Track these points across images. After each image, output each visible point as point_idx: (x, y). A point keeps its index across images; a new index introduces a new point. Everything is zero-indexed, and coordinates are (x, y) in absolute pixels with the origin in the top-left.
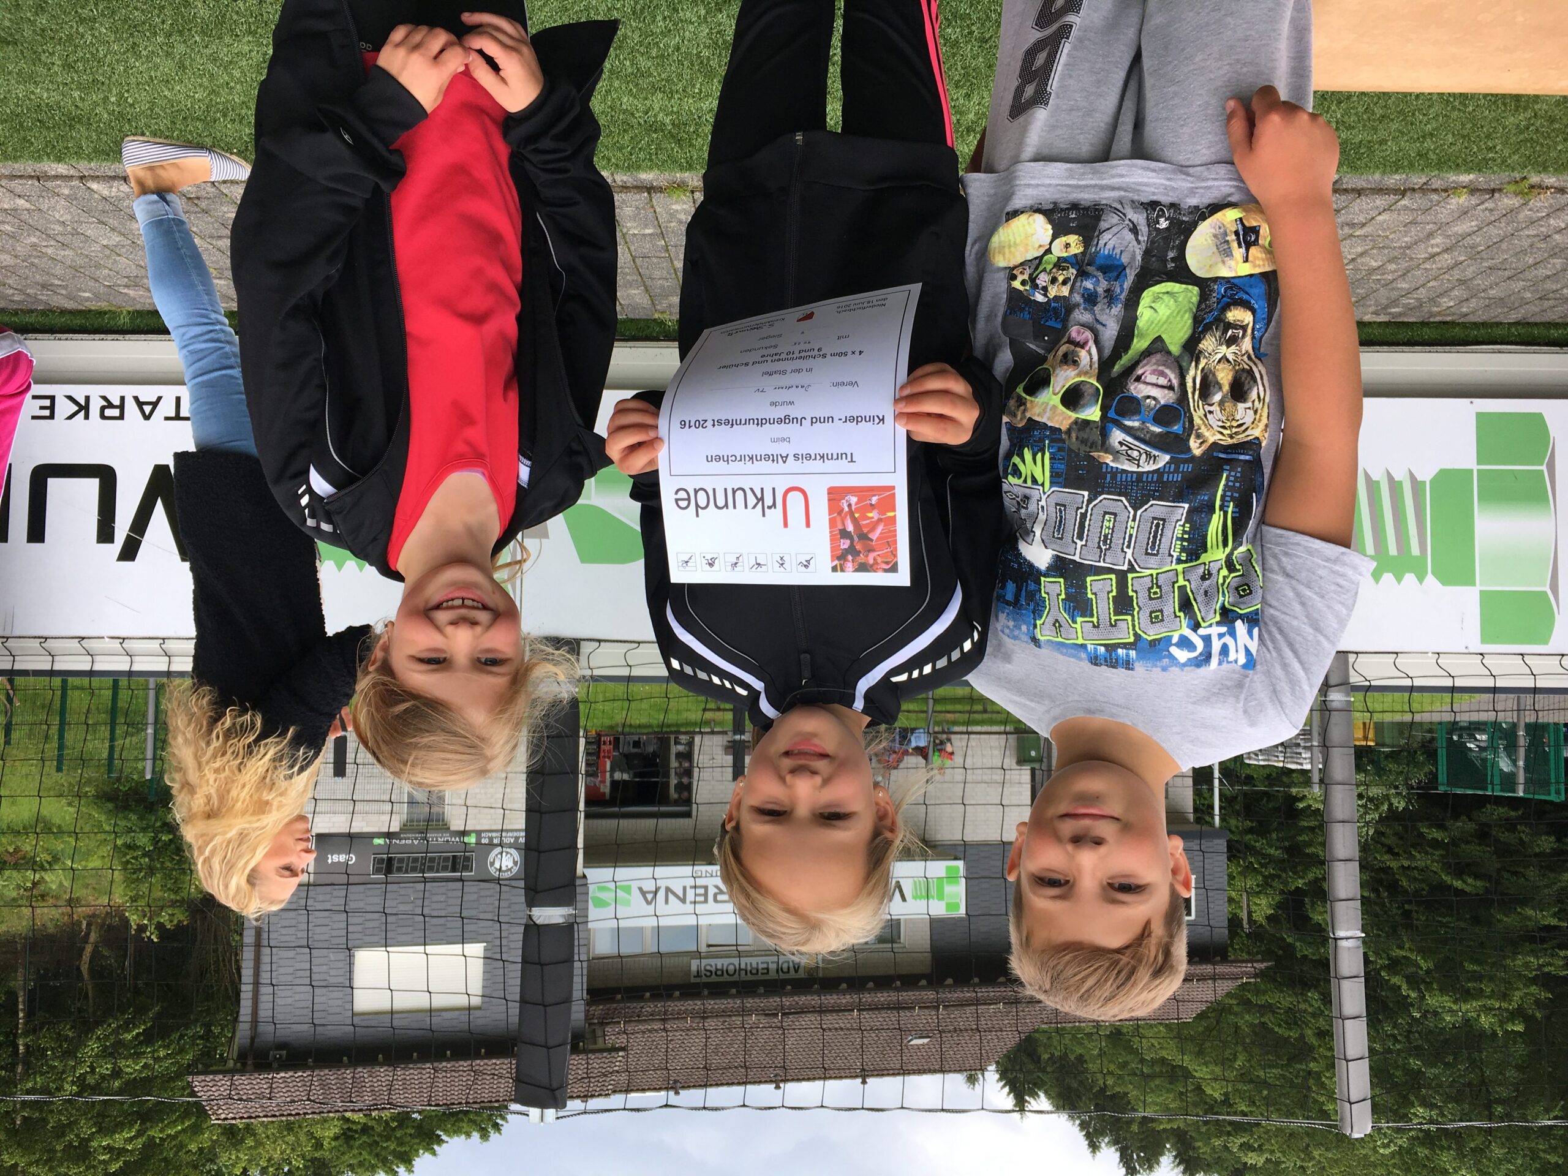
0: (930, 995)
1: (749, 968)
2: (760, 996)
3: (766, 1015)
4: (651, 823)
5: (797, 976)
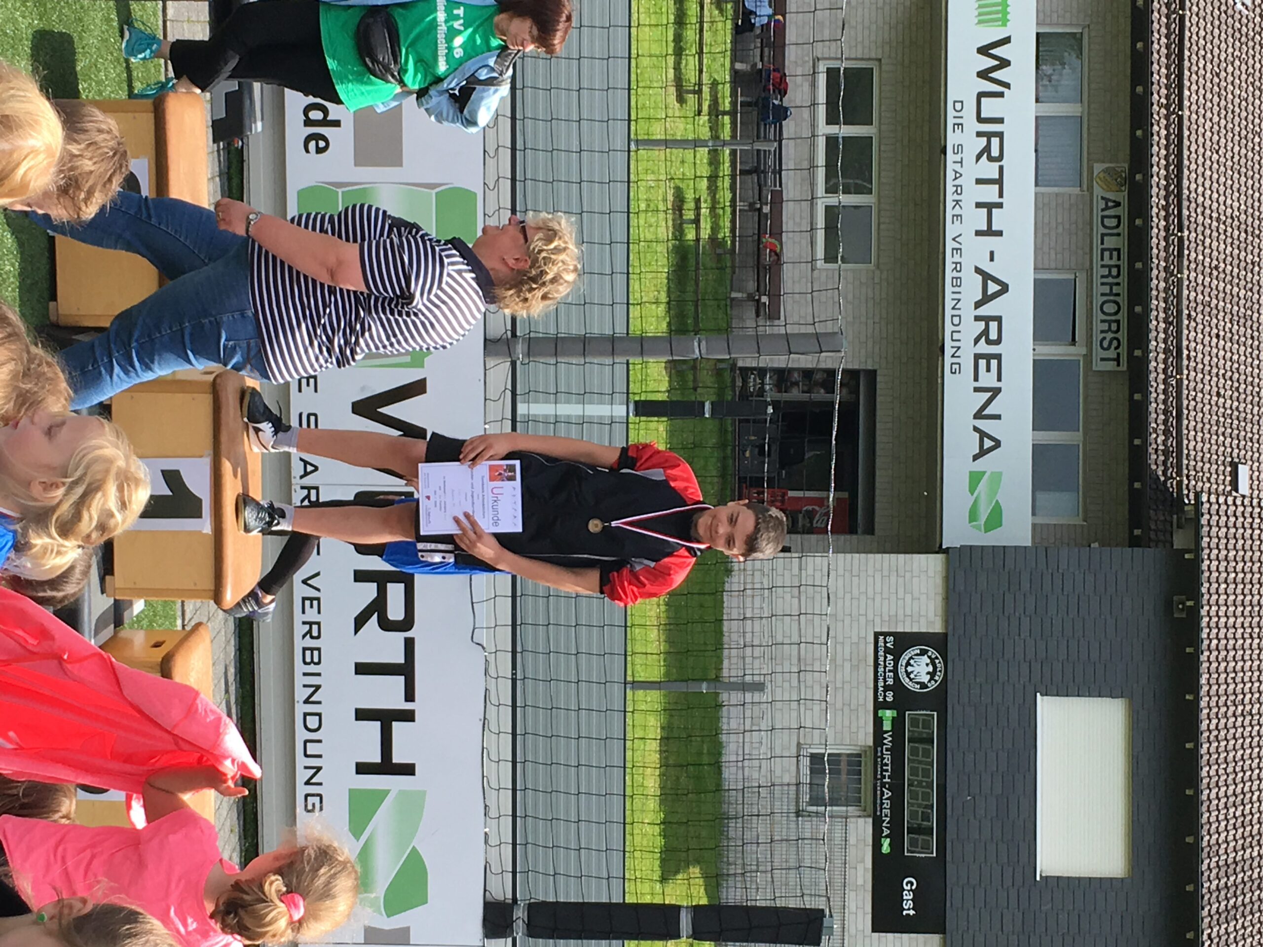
5: (1125, 203)
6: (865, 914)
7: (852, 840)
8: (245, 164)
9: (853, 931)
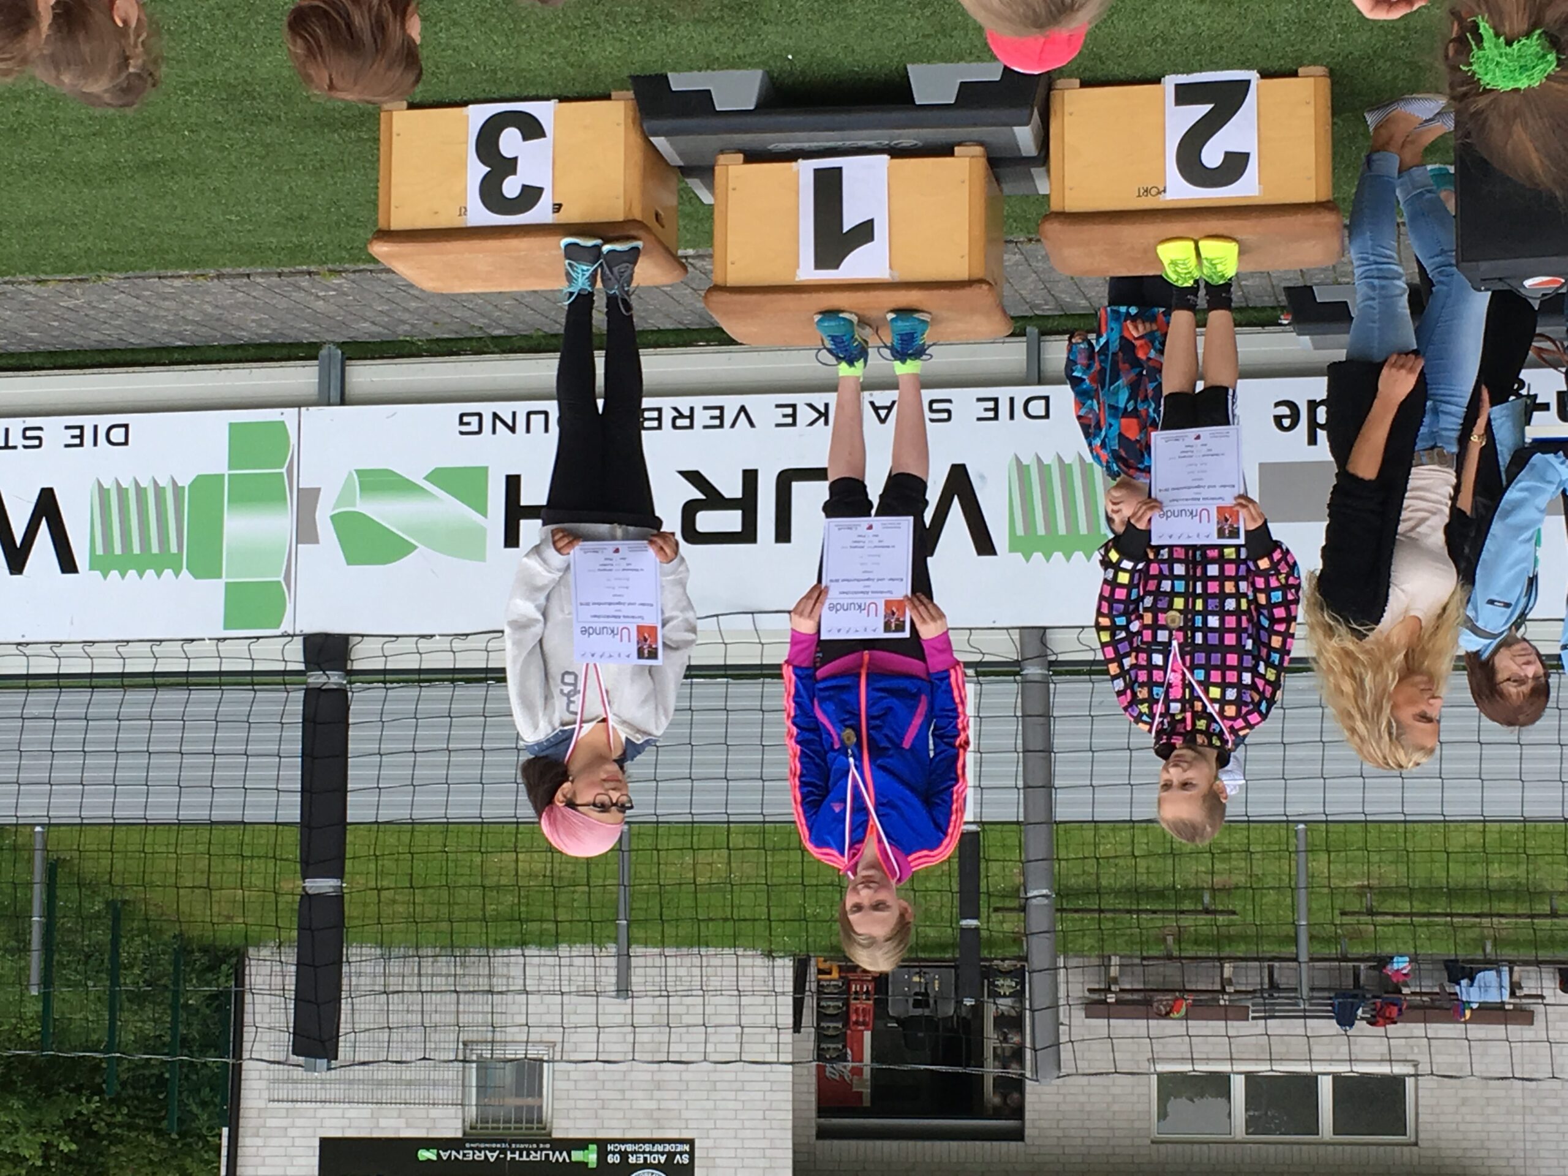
6: (343, 1128)
7: (435, 1112)
8: (1259, 329)
9: (321, 1113)
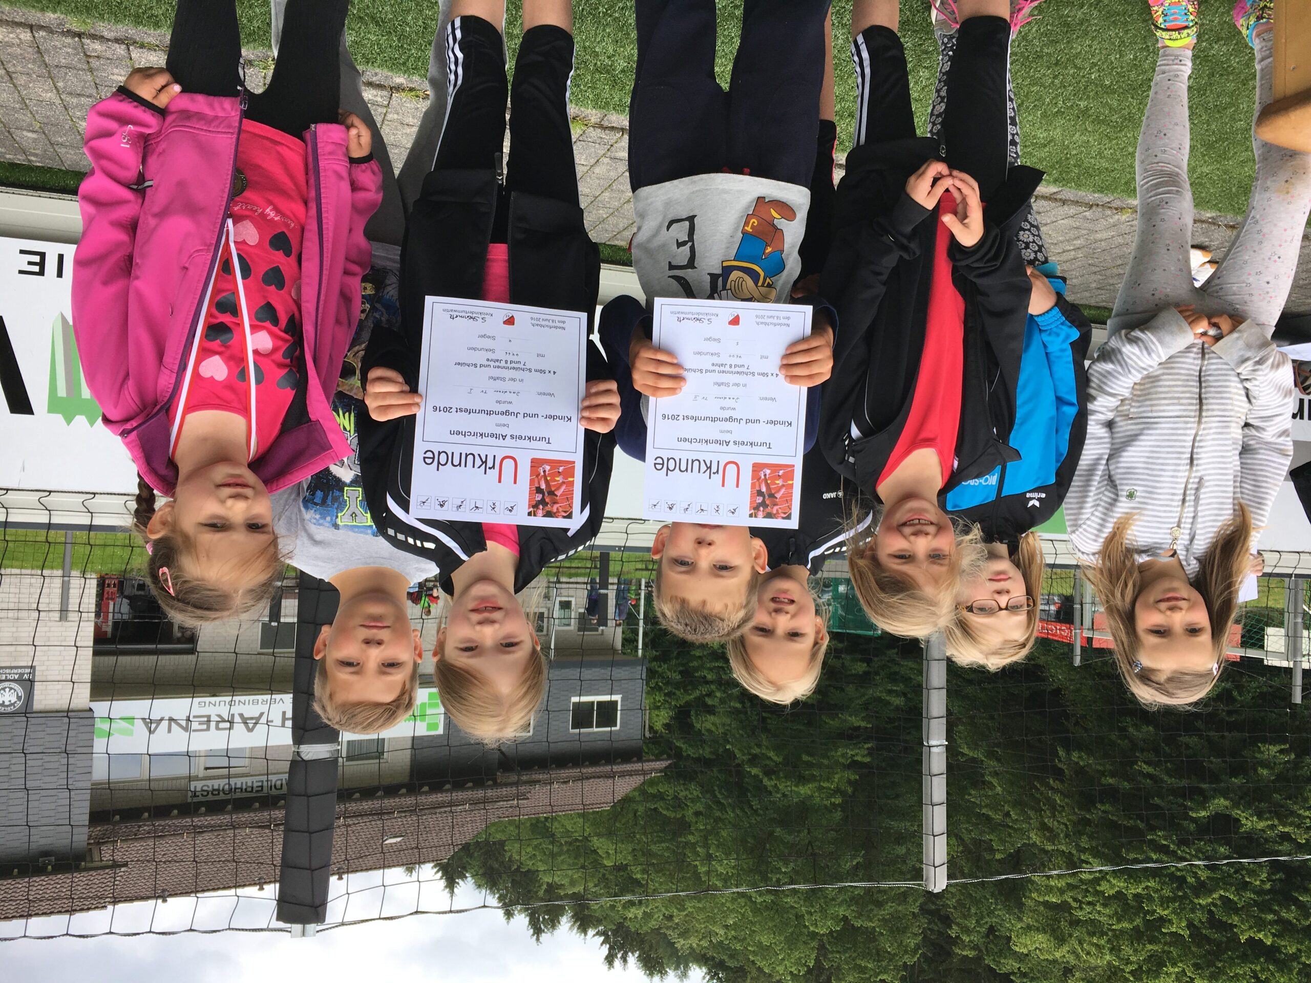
0: (410, 801)
1: (244, 787)
2: (255, 810)
3: (260, 827)
4: (152, 659)
